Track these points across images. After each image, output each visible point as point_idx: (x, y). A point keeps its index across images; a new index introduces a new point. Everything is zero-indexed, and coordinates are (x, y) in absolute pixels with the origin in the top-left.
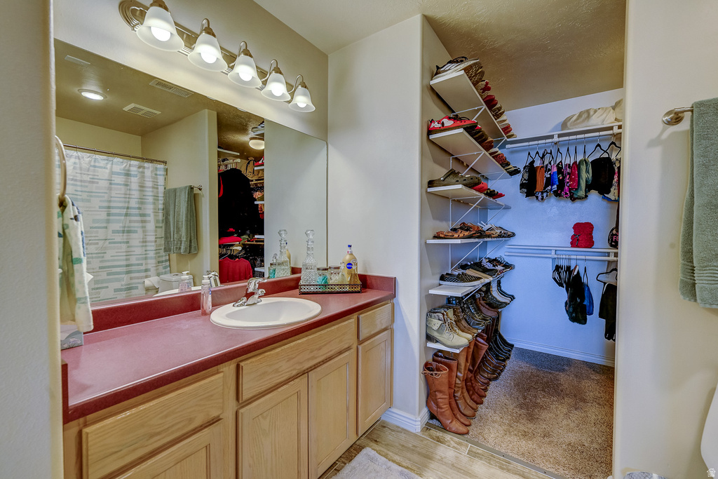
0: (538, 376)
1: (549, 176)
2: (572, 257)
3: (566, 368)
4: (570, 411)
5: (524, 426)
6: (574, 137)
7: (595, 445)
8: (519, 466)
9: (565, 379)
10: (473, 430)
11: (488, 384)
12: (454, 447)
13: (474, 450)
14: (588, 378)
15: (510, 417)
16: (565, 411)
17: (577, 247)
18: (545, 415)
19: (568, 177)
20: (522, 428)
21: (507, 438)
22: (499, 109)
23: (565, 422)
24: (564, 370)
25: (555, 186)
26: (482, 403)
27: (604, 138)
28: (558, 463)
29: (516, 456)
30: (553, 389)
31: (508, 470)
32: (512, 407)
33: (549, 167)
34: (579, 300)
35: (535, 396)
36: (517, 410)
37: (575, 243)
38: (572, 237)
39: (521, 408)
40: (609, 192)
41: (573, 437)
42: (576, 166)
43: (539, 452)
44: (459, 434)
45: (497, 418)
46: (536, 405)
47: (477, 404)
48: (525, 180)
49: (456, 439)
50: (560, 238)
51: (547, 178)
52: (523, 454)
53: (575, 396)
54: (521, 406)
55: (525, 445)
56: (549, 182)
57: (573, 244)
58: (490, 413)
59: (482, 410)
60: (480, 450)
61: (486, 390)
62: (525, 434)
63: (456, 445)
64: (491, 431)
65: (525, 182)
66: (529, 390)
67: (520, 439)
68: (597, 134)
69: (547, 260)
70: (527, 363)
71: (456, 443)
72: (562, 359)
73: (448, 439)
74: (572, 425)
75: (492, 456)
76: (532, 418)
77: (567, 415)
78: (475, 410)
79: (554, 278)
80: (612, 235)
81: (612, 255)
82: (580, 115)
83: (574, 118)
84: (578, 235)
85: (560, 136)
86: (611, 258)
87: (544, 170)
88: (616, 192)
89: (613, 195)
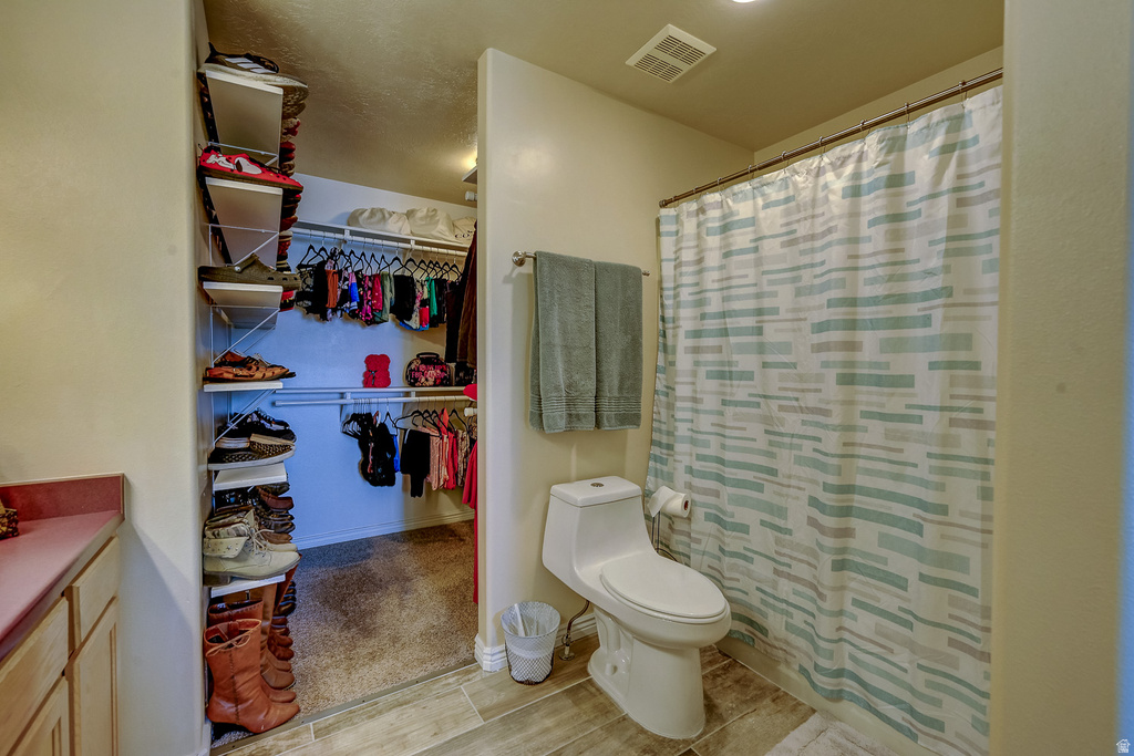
0: (344, 577)
1: (346, 287)
2: (373, 400)
3: (370, 551)
4: (401, 599)
5: (366, 647)
6: (370, 240)
7: (443, 619)
8: (389, 698)
9: (375, 565)
10: (303, 701)
11: (285, 622)
12: (288, 747)
13: (322, 726)
14: (398, 552)
15: (341, 649)
16: (396, 601)
17: (374, 386)
18: (382, 618)
19: (369, 293)
20: (364, 652)
21: (355, 676)
22: (291, 167)
23: (404, 614)
24: (369, 556)
25: (355, 303)
26: (292, 655)
27: (390, 250)
28: (424, 662)
29: (379, 689)
30: (368, 584)
31: (380, 713)
32: (336, 634)
33: (345, 274)
34: (389, 456)
35: (356, 604)
36: (345, 634)
37: (369, 381)
38: (365, 375)
39: (349, 628)
40: (409, 319)
41: (420, 625)
42: (378, 279)
43: (400, 665)
44: (284, 723)
45: (326, 661)
46: (363, 614)
47: (287, 659)
48: (308, 286)
49: (284, 733)
50: (349, 376)
51: (343, 291)
52: (385, 681)
53: (397, 579)
54: (347, 626)
55: (380, 669)
56: (346, 296)
57: (367, 384)
58: (312, 661)
59: (298, 664)
60: (331, 718)
61: (287, 632)
62: (373, 657)
63: (290, 742)
64: (329, 682)
65: (308, 289)
66: (343, 600)
67: (371, 666)
68: (395, 244)
69: (332, 407)
70: (320, 567)
71: (288, 738)
72: (359, 542)
73: (271, 743)
74: (412, 612)
75: (351, 712)
76: (367, 632)
77: (402, 606)
78: (289, 670)
79: (345, 433)
80: (411, 370)
81: (413, 394)
82: (373, 212)
83: (366, 214)
84: (376, 370)
85: (353, 233)
86: (413, 398)
87: (336, 276)
88: (418, 319)
89: (415, 322)
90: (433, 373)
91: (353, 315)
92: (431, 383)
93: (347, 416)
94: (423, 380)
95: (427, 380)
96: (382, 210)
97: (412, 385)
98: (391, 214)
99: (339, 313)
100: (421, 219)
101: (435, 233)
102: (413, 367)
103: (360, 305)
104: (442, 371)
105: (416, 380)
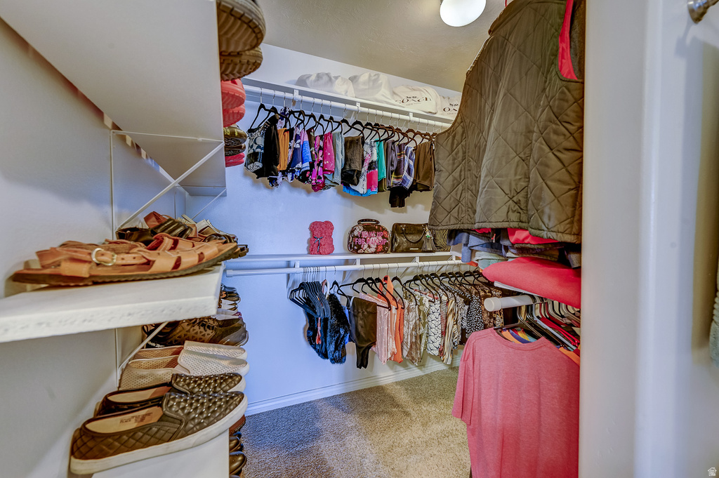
1: (298, 146)
2: (321, 269)
17: (318, 254)
19: (321, 153)
25: (307, 164)
33: (297, 131)
37: (314, 248)
38: (310, 241)
40: (356, 183)
48: (259, 147)
50: (295, 243)
51: (295, 151)
56: (298, 156)
57: (311, 251)
65: (259, 150)
68: (343, 105)
79: (293, 300)
80: (354, 237)
81: (358, 262)
82: (319, 77)
83: (313, 78)
84: (320, 237)
85: (301, 93)
86: (358, 266)
87: (287, 134)
88: (365, 183)
89: (362, 187)
90: (375, 240)
91: (304, 178)
92: (373, 250)
93: (294, 282)
94: (366, 246)
95: (369, 247)
96: (328, 75)
97: (356, 252)
98: (336, 78)
99: (290, 175)
100: (364, 83)
101: (378, 96)
102: (356, 233)
103: (312, 165)
104: (383, 237)
105: (360, 247)
